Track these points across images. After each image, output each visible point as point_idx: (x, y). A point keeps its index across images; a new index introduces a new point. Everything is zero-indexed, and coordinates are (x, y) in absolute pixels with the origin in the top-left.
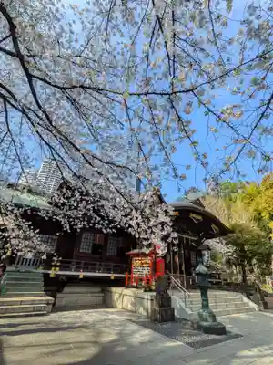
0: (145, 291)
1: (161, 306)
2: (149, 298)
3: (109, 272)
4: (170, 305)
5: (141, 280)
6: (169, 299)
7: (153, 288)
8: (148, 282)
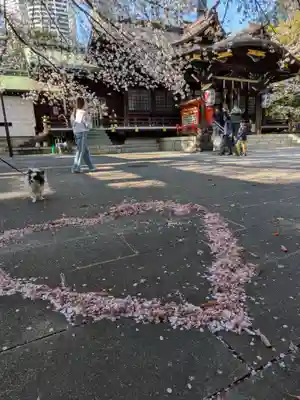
3: (160, 124)
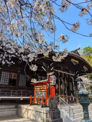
0: (42, 107)
1: (53, 118)
2: (45, 112)
4: (60, 117)
5: (41, 100)
6: (59, 113)
7: (48, 105)
8: (45, 101)
